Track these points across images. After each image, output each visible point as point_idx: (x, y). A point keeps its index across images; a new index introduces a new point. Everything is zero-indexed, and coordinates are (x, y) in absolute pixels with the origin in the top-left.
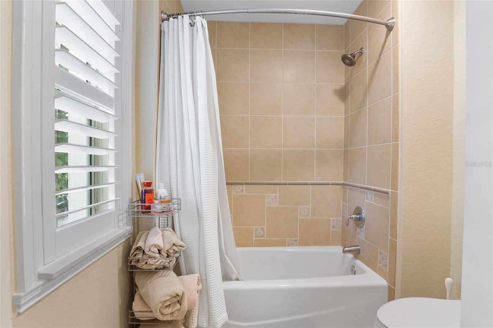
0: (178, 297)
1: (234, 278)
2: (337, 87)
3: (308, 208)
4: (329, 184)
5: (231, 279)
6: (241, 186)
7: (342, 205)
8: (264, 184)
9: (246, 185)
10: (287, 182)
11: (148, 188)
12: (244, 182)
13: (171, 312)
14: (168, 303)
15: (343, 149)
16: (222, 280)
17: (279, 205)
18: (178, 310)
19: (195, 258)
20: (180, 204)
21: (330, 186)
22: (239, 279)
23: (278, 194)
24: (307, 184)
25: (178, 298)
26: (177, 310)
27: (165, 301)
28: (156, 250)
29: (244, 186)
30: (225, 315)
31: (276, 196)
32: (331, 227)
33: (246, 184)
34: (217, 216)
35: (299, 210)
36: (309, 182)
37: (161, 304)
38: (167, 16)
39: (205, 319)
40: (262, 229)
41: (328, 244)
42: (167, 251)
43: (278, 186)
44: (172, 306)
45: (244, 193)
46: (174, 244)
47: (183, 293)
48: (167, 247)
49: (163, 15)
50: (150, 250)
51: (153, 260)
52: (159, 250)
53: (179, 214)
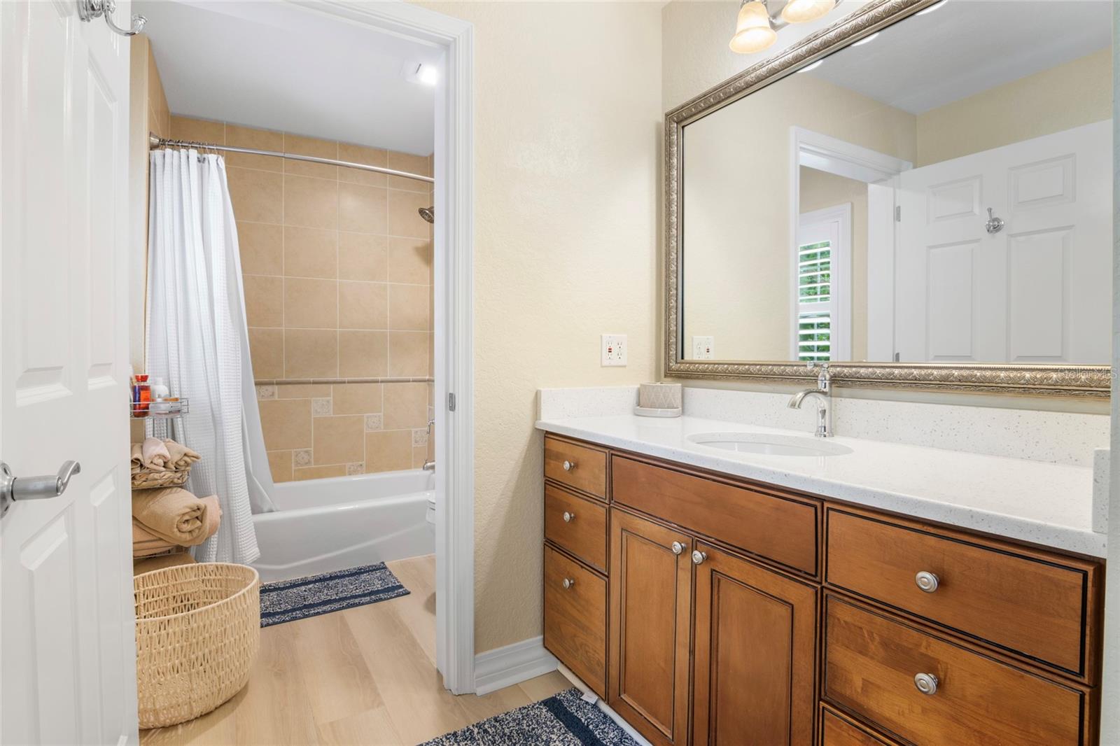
0: (198, 511)
1: (266, 509)
2: (420, 244)
3: (379, 416)
4: (409, 381)
5: (261, 512)
6: (270, 388)
7: (428, 409)
8: (309, 383)
9: (279, 386)
10: (346, 379)
11: (142, 384)
12: (275, 381)
13: (190, 529)
14: (187, 517)
15: (428, 332)
16: (250, 512)
17: (334, 414)
18: (199, 528)
19: (211, 480)
20: (188, 405)
21: (411, 383)
22: (274, 509)
23: (332, 398)
24: (377, 382)
25: (198, 514)
26: (197, 528)
27: (184, 514)
28: (161, 462)
29: (276, 387)
30: (256, 550)
31: (328, 401)
32: (413, 442)
33: (278, 384)
34: (240, 422)
35: (365, 420)
36: (380, 378)
37: (179, 518)
38: (160, 141)
39: (227, 555)
40: (306, 452)
41: (409, 468)
42: (176, 463)
43: (332, 386)
44: (191, 522)
45: (276, 398)
46: (185, 455)
47: (206, 507)
48: (176, 458)
49: (152, 138)
50: (152, 462)
51: (158, 475)
52: (165, 463)
53: (183, 421)
